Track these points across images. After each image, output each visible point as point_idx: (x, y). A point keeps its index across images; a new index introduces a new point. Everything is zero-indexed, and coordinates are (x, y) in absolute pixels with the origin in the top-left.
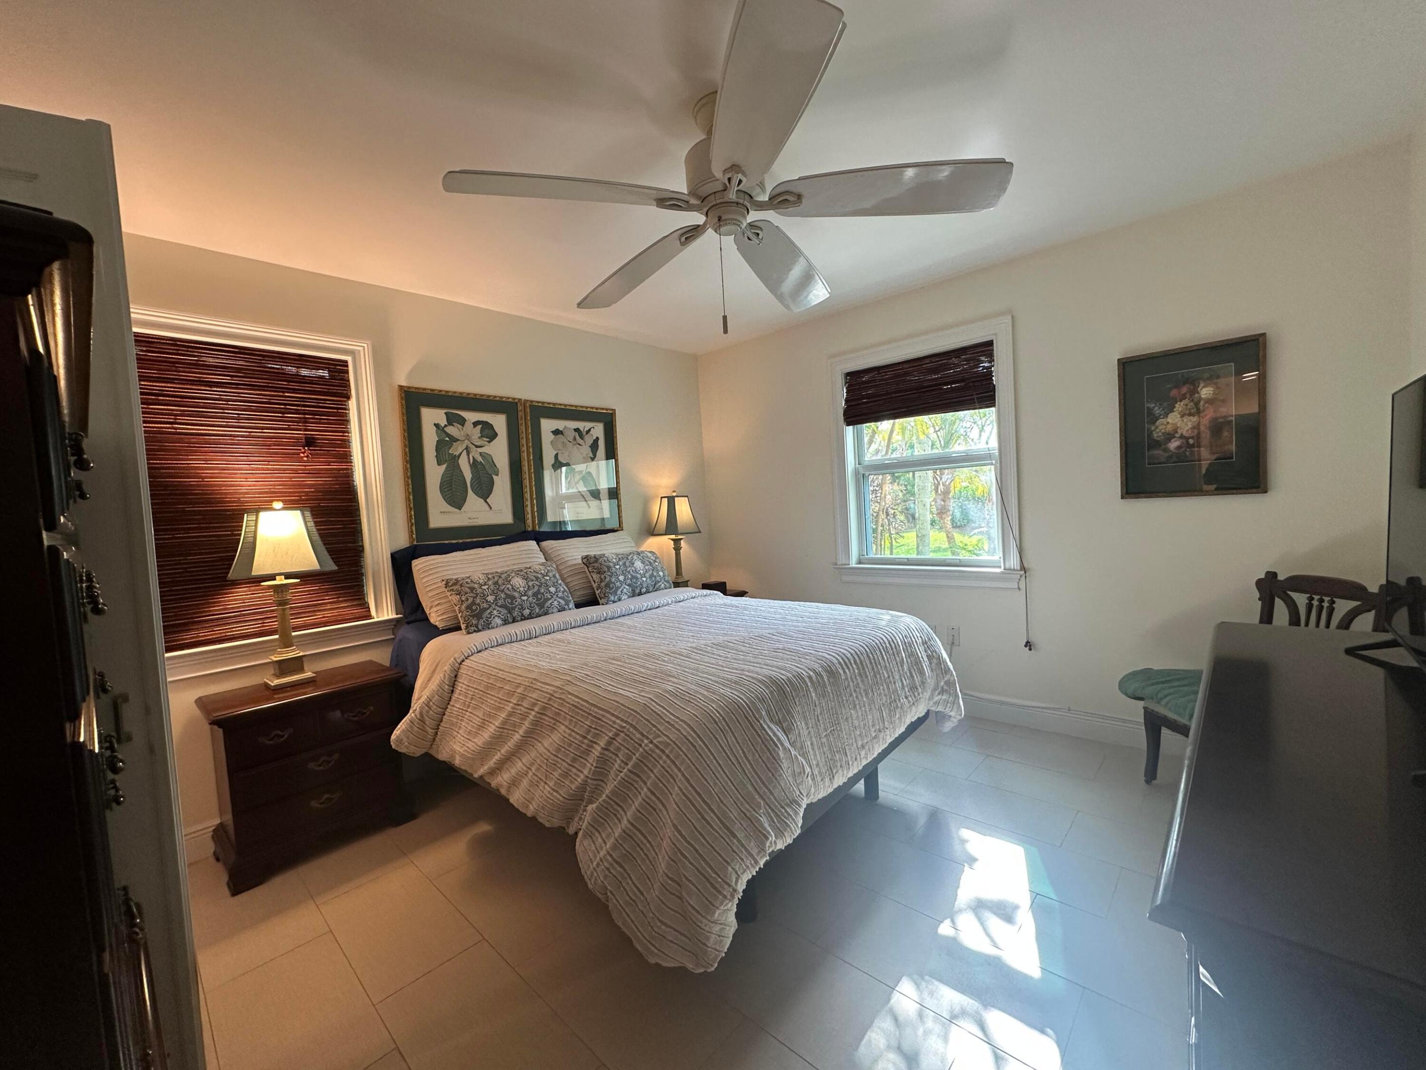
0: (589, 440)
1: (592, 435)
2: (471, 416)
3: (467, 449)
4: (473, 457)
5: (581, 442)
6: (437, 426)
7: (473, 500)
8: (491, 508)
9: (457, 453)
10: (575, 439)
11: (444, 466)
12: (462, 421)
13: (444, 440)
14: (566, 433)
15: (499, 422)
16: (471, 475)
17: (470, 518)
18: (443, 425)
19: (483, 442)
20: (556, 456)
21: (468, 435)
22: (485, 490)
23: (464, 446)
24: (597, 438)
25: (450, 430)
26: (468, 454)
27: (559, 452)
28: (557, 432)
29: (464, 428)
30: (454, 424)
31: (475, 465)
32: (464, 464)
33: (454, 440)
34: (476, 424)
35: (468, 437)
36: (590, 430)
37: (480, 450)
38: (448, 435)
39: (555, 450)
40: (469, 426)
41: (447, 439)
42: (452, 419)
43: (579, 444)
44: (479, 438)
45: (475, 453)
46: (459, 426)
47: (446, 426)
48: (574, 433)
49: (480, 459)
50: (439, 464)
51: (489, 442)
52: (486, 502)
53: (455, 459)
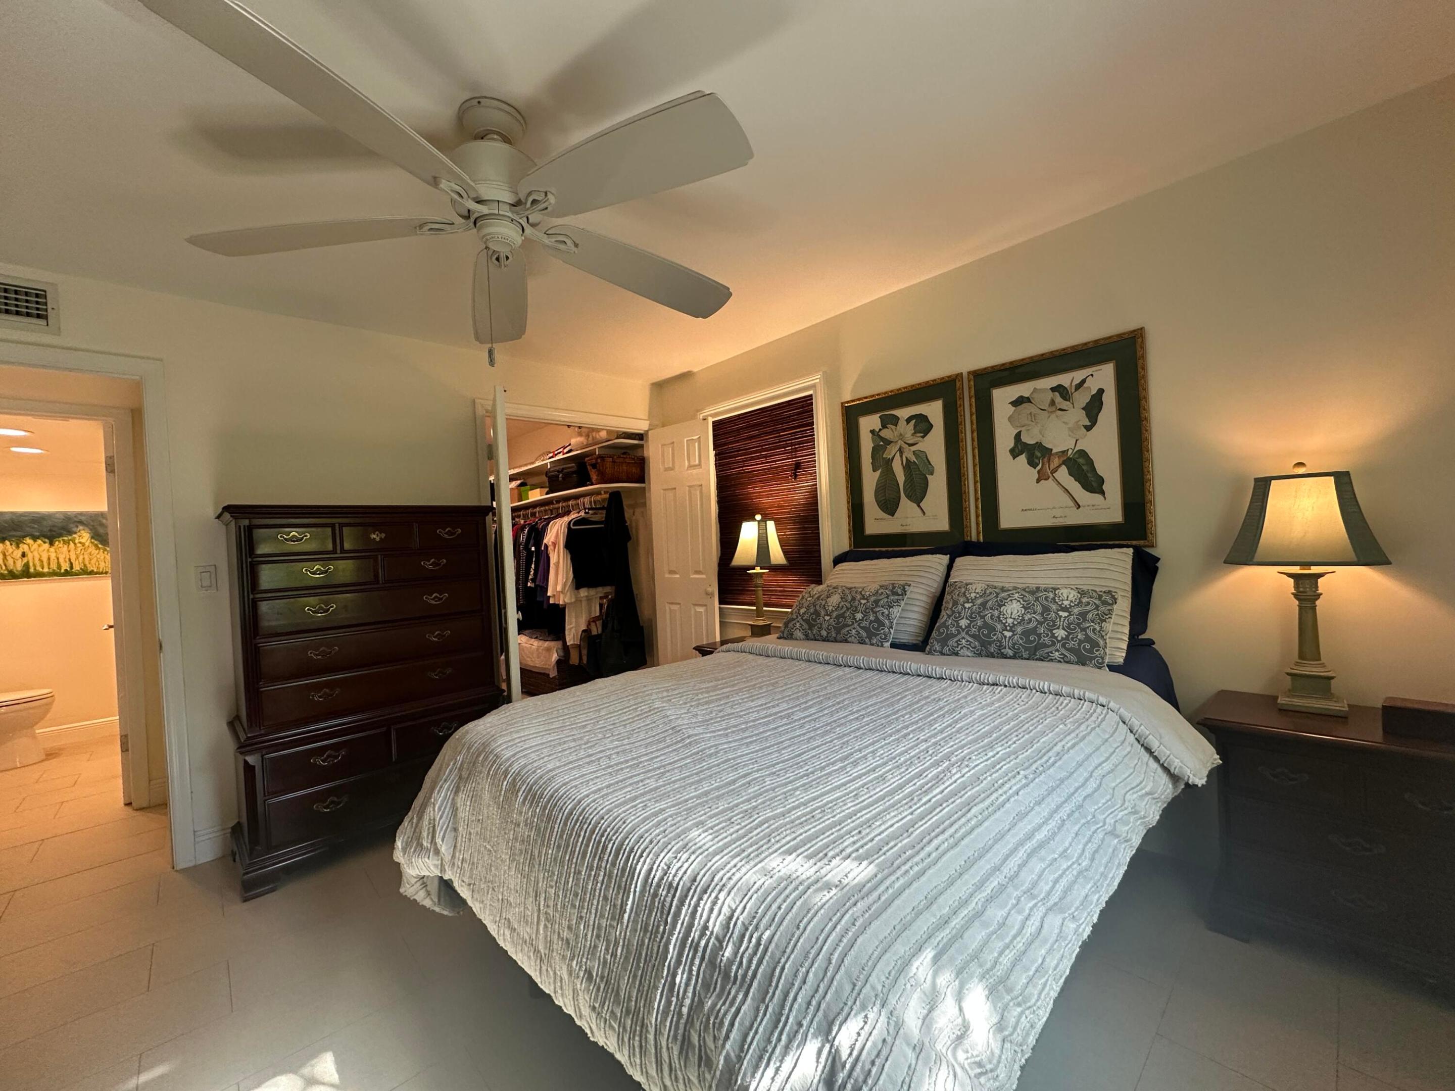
0: (1082, 398)
1: (1089, 388)
2: (903, 413)
3: (901, 451)
4: (906, 458)
5: (1065, 404)
6: (872, 432)
7: (906, 504)
8: (924, 513)
9: (890, 457)
10: (1053, 403)
11: (878, 473)
12: (895, 420)
13: (879, 446)
14: (1036, 398)
15: (934, 410)
16: (904, 478)
17: (902, 525)
18: (877, 430)
19: (917, 439)
20: (1018, 437)
21: (901, 435)
22: (918, 491)
23: (897, 448)
24: (1101, 391)
25: (886, 434)
26: (901, 456)
27: (1023, 429)
28: (1019, 402)
29: (898, 427)
30: (888, 426)
31: (908, 467)
32: (898, 468)
33: (888, 442)
34: (908, 420)
35: (901, 436)
36: (1084, 381)
37: (913, 448)
38: (882, 439)
39: (1015, 427)
40: (902, 423)
41: (882, 443)
42: (887, 422)
43: (1061, 410)
44: (913, 435)
45: (909, 454)
46: (893, 427)
47: (880, 430)
48: (1050, 395)
49: (913, 459)
50: (874, 471)
51: (923, 437)
52: (919, 506)
53: (889, 462)
